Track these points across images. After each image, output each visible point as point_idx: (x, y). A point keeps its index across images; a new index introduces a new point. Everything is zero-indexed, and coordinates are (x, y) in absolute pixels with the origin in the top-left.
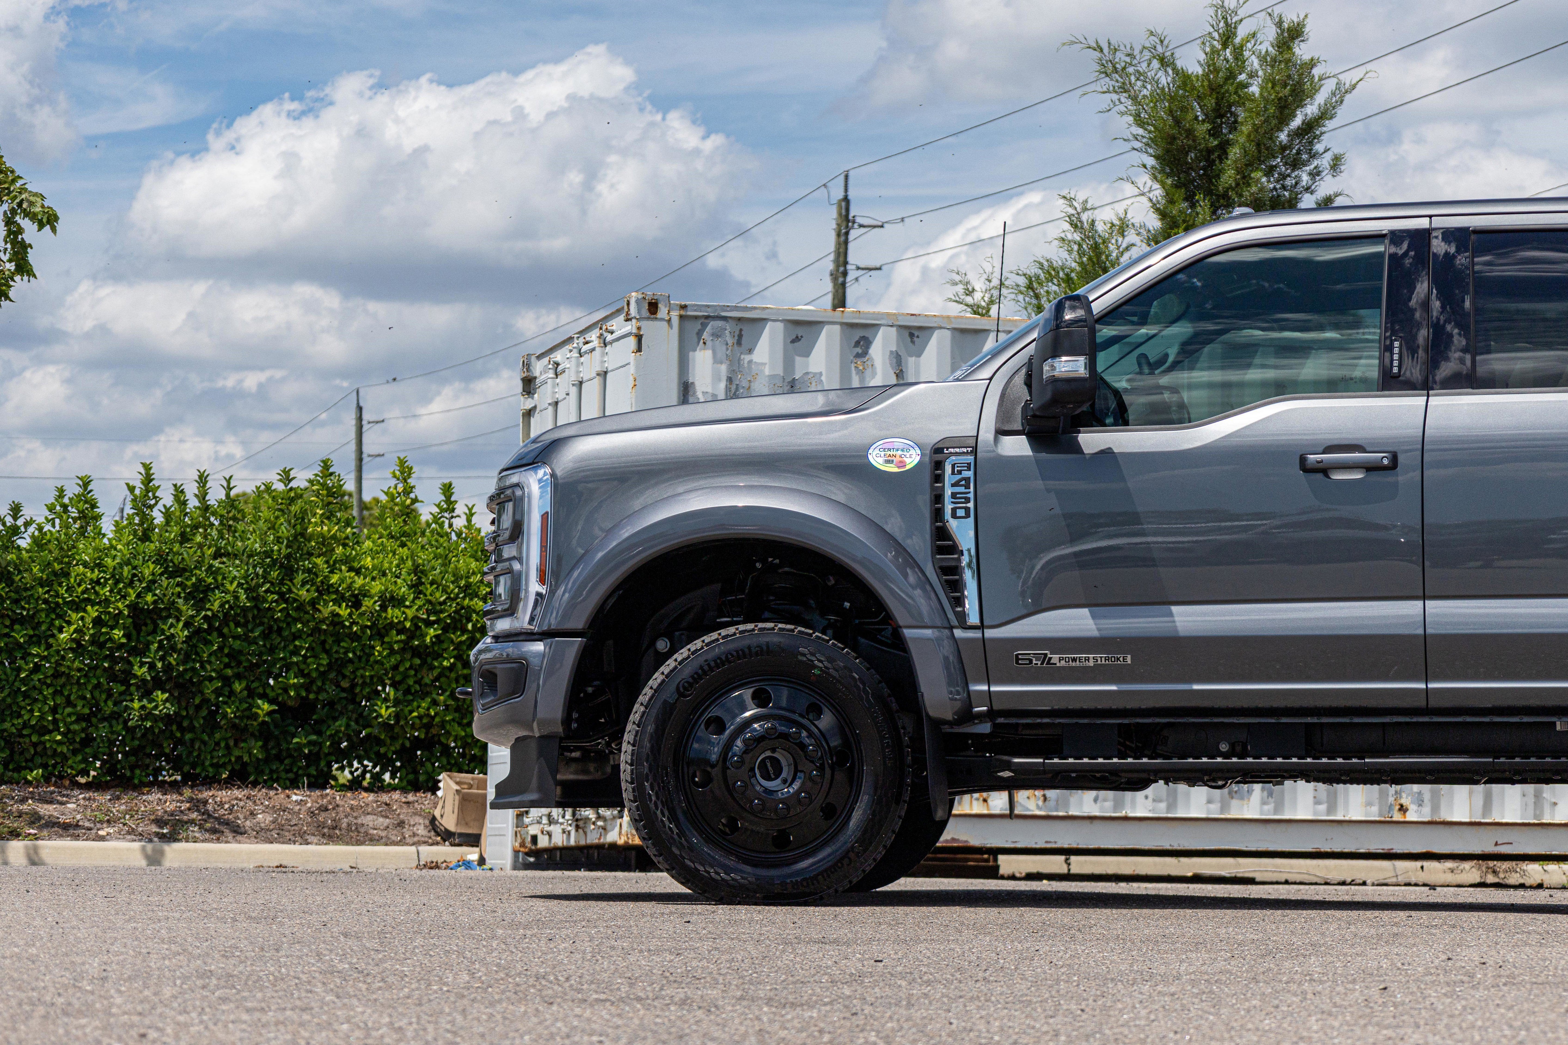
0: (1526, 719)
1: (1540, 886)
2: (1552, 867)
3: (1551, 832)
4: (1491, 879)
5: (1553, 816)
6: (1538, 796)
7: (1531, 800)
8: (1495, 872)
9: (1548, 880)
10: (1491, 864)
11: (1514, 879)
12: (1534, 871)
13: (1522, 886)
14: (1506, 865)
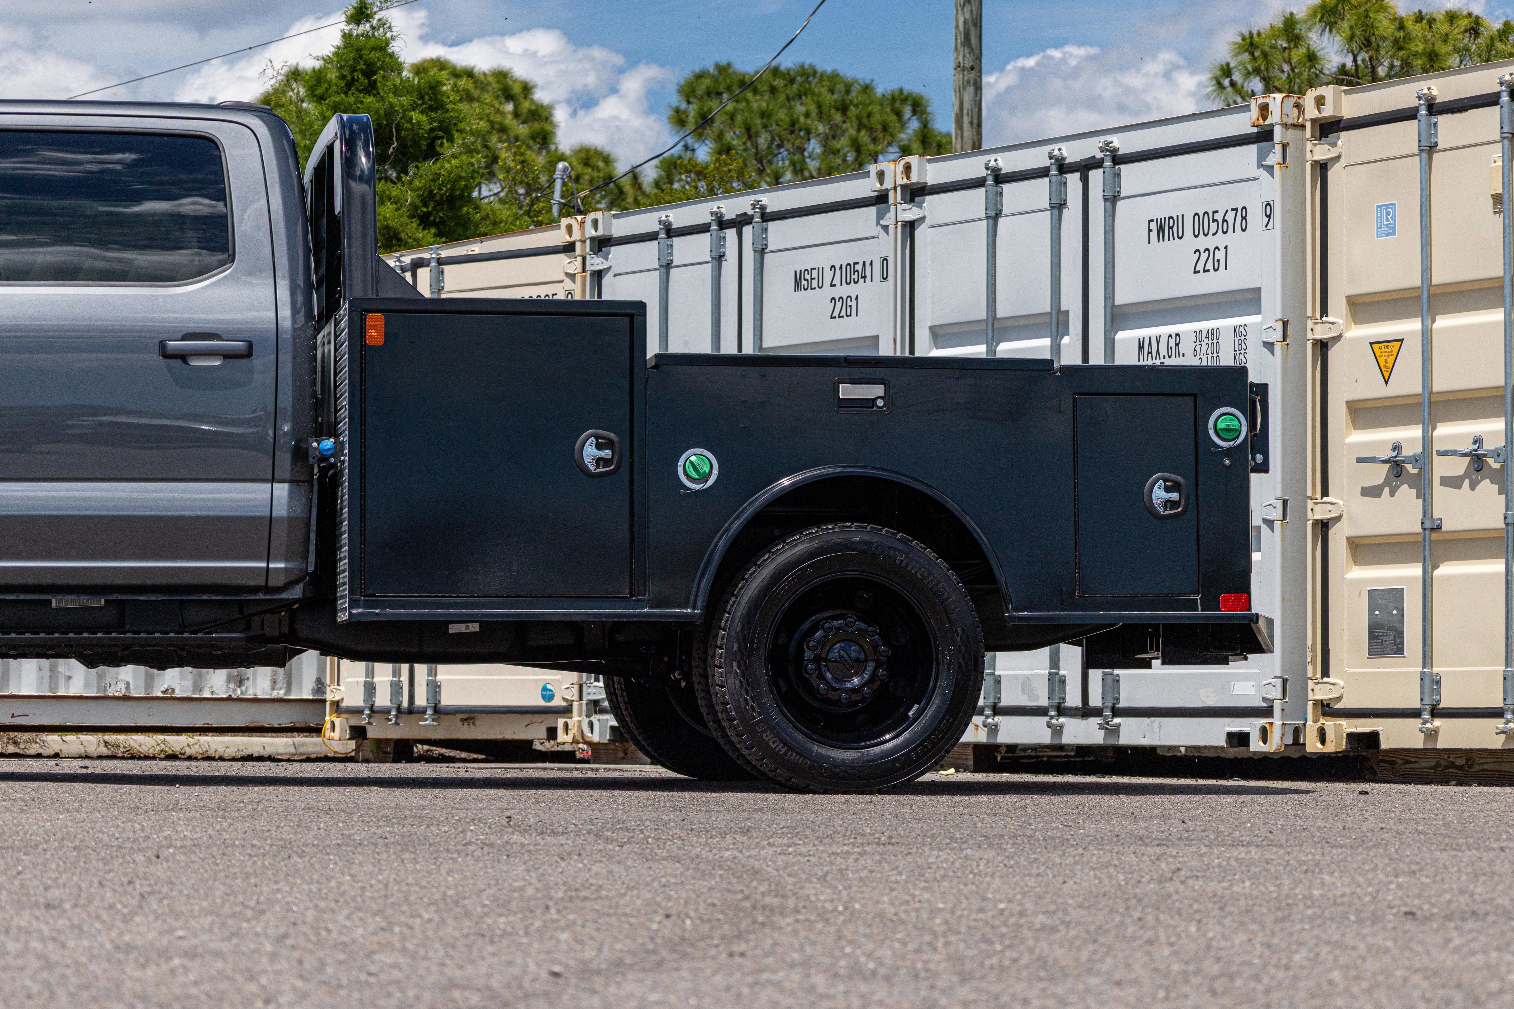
0: (22, 597)
1: (56, 756)
2: (70, 738)
3: (65, 704)
4: (11, 749)
5: (67, 688)
6: (53, 670)
7: (46, 673)
8: (15, 743)
9: (66, 750)
10: (12, 735)
11: (34, 749)
12: (53, 741)
13: (39, 756)
14: (26, 736)
